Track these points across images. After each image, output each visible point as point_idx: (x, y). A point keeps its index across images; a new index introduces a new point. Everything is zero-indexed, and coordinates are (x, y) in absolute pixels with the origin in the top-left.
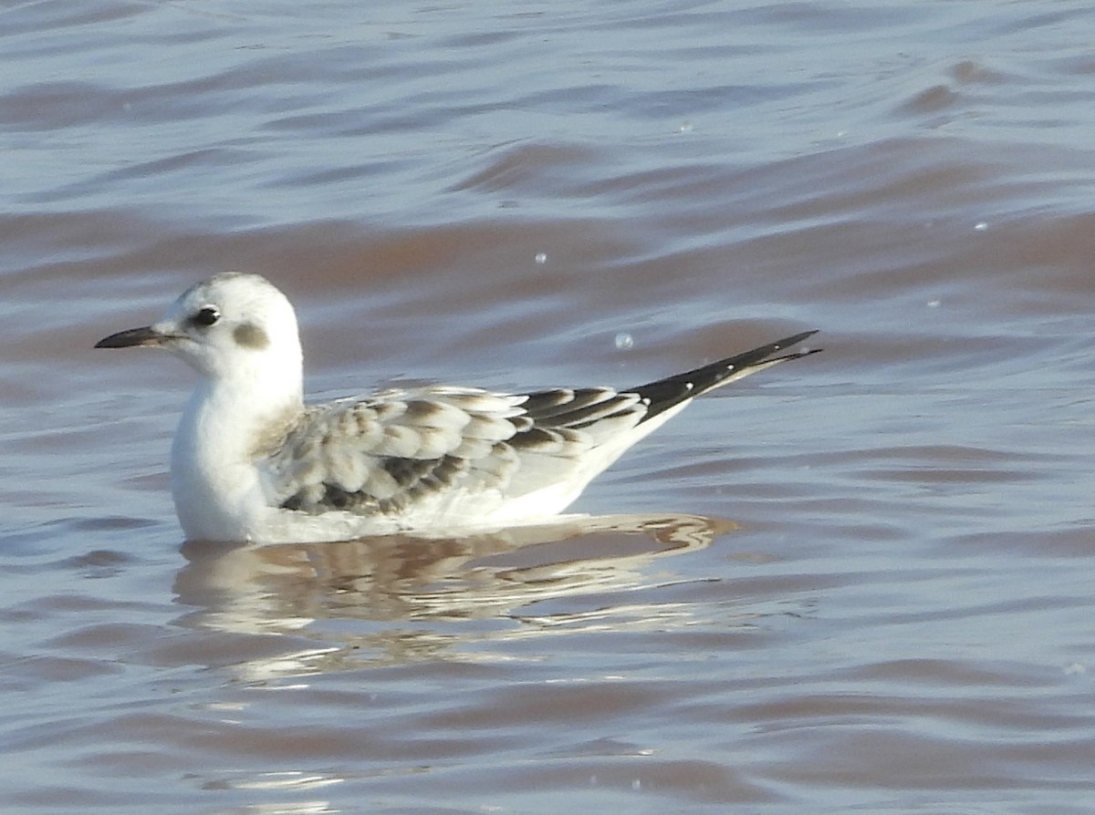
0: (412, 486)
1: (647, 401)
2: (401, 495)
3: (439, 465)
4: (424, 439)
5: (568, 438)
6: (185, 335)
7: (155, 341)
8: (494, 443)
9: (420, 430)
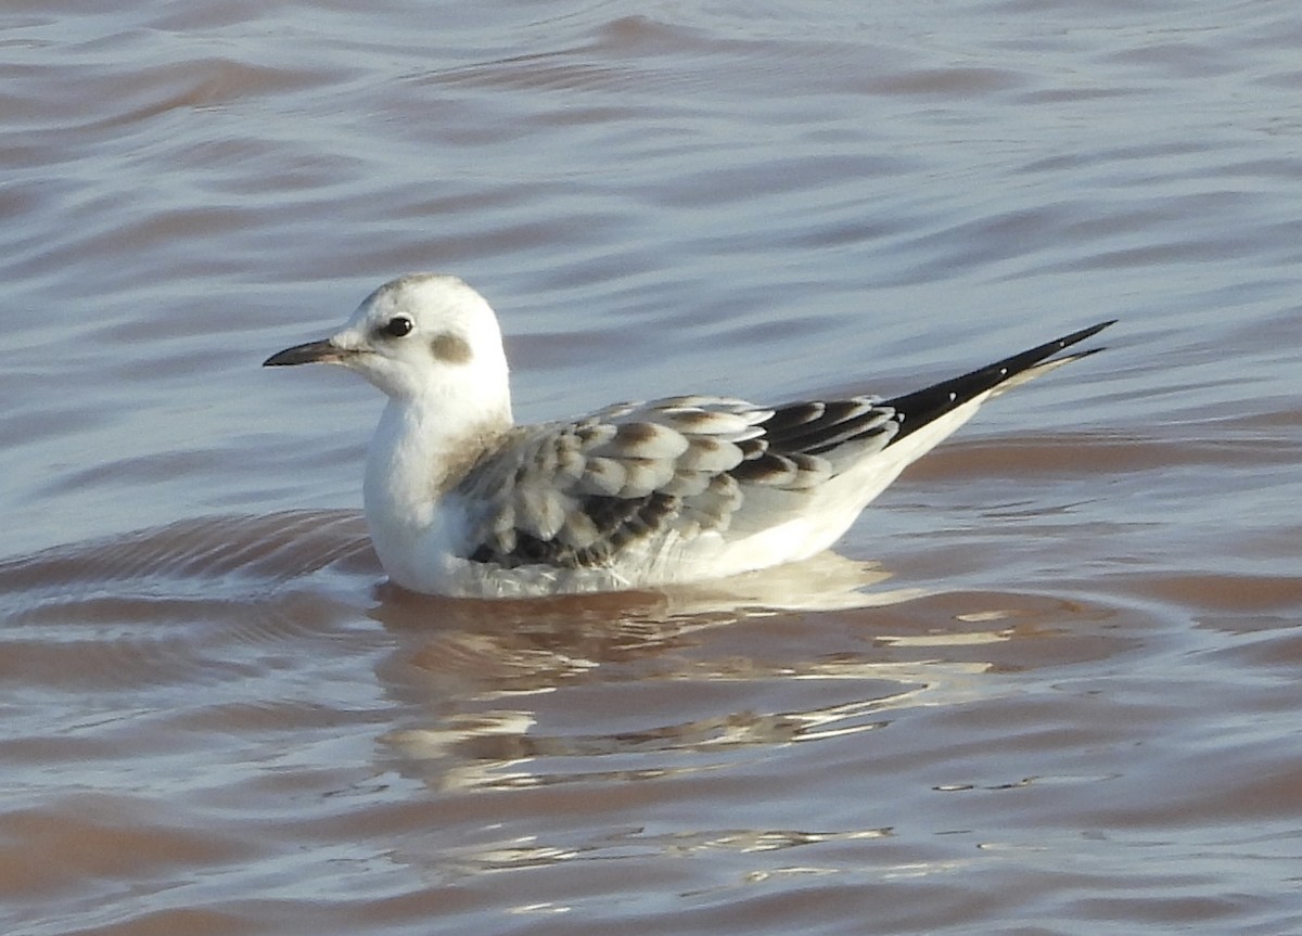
0: (613, 531)
1: (902, 417)
2: (601, 543)
3: (646, 504)
4: (630, 474)
5: (804, 466)
6: (371, 349)
7: (335, 356)
8: (714, 475)
9: (626, 461)
